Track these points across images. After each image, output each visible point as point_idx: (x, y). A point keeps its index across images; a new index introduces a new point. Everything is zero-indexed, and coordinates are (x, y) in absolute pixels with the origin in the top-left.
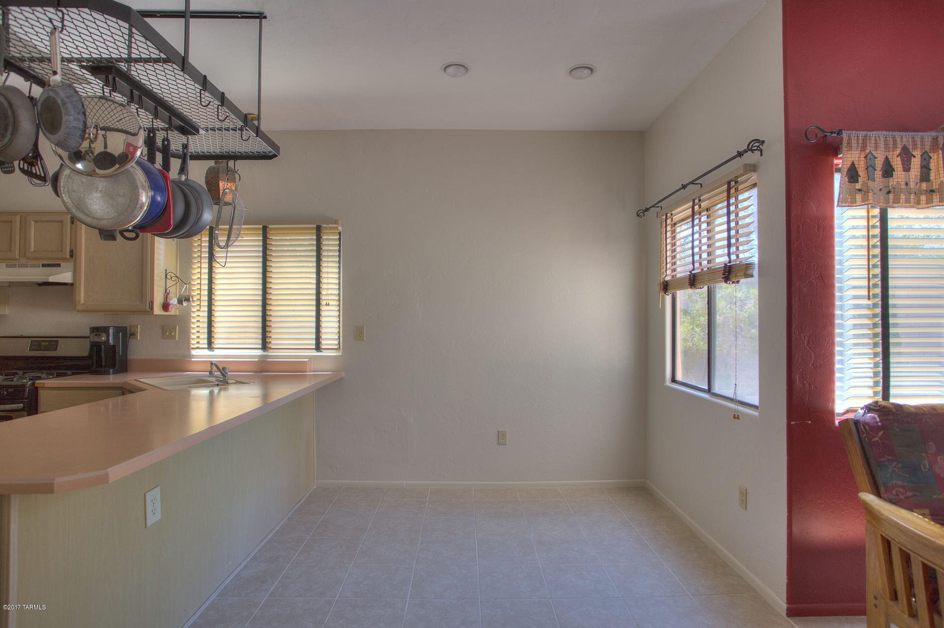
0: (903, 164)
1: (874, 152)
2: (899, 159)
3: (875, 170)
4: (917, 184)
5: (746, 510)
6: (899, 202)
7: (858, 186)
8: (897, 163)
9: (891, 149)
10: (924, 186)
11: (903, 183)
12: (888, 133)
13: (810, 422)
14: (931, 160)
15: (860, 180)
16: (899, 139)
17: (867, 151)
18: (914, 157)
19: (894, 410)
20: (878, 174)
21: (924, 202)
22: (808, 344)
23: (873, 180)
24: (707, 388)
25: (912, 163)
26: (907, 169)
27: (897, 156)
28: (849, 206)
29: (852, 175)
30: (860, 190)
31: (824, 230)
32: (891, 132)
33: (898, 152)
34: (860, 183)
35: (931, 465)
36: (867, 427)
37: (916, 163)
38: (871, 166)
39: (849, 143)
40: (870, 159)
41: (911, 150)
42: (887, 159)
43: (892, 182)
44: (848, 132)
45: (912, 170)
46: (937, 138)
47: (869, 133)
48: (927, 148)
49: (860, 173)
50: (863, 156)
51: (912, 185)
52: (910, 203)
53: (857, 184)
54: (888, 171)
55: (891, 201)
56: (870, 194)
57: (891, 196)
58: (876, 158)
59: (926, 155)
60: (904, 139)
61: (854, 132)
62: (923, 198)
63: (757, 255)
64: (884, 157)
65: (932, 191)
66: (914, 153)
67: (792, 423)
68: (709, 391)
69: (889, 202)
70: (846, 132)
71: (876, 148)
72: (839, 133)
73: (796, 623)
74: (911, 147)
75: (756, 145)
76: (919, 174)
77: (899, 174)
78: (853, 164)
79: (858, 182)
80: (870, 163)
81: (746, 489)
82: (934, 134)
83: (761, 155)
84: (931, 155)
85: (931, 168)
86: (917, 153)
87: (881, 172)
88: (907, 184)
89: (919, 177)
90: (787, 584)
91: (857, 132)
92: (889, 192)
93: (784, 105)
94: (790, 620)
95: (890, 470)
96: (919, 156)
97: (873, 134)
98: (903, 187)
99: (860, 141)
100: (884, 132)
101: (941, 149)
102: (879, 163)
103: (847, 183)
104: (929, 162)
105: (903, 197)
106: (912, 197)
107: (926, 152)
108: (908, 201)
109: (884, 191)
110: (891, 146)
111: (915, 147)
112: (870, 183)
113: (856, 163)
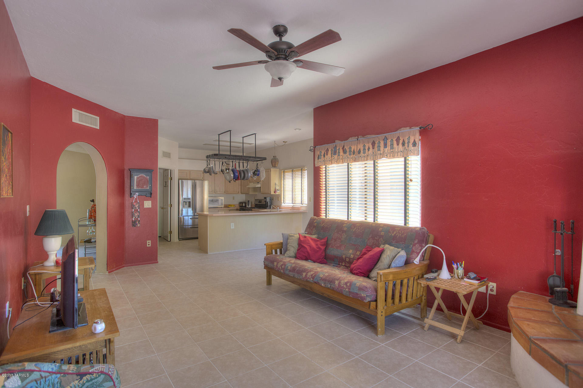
1: (322, 151)
2: (326, 152)
16: (326, 147)
25: (329, 153)
33: (326, 150)
38: (320, 155)
39: (317, 149)
51: (328, 159)
58: (322, 153)
62: (330, 162)
65: (332, 160)
66: (329, 150)
74: (329, 148)
77: (326, 156)
89: (330, 156)
97: (322, 146)
98: (326, 159)
101: (334, 148)
105: (326, 163)
109: (324, 161)
112: (320, 160)
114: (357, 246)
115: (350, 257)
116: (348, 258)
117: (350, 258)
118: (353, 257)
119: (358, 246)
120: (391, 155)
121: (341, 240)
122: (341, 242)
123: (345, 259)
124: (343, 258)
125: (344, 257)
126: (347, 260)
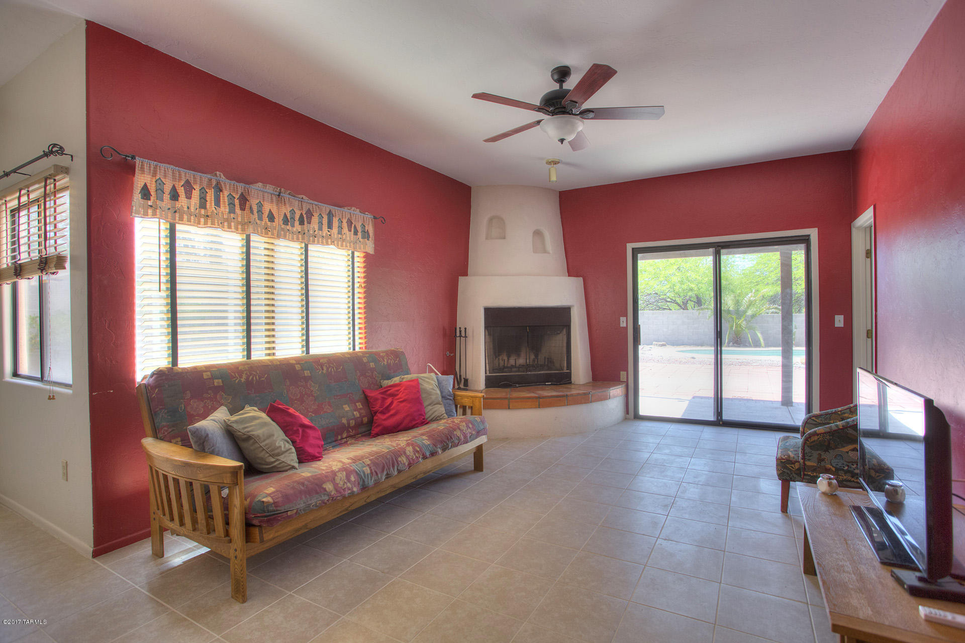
0: (186, 193)
1: (163, 180)
2: (183, 188)
3: (164, 193)
4: (197, 209)
5: (67, 480)
6: (182, 221)
7: (150, 203)
8: (181, 191)
9: (177, 180)
10: (203, 211)
11: (186, 207)
12: (175, 167)
13: (112, 391)
14: (207, 194)
15: (152, 198)
16: (183, 175)
17: (157, 178)
18: (195, 190)
19: (167, 372)
20: (167, 197)
21: (203, 223)
22: (109, 327)
23: (162, 200)
24: (40, 376)
25: (193, 194)
26: (189, 197)
27: (182, 186)
28: (142, 217)
29: (146, 193)
30: (151, 206)
31: (124, 234)
32: (177, 168)
33: (182, 184)
34: (152, 201)
35: (185, 407)
36: (149, 388)
37: (196, 194)
38: (160, 189)
39: (142, 168)
40: (160, 184)
41: (192, 184)
42: (174, 186)
43: (178, 205)
44: (141, 159)
45: (193, 199)
46: (211, 180)
47: (160, 164)
48: (205, 185)
49: (152, 193)
50: (154, 180)
51: (192, 209)
52: (191, 222)
53: (149, 201)
54: (175, 196)
55: (177, 218)
56: (158, 211)
57: (177, 215)
58: (165, 184)
59: (203, 190)
60: (187, 175)
61: (147, 160)
62: (202, 220)
63: (69, 249)
64: (172, 185)
65: (207, 216)
66: (195, 187)
67: (94, 394)
68: (42, 379)
69: (175, 220)
70: (139, 158)
71: (165, 176)
72: (133, 158)
73: (99, 561)
74: (192, 182)
75: (55, 150)
76: (198, 202)
77: (183, 200)
78: (145, 185)
79: (150, 200)
80: (159, 187)
81: (67, 462)
82: (209, 176)
83: (72, 160)
84: (207, 190)
85: (207, 200)
86: (197, 187)
87: (169, 196)
88: (188, 208)
89: (198, 205)
90: (94, 531)
91: (149, 161)
92: (175, 212)
93: (87, 121)
94: (95, 560)
95: (161, 416)
96: (198, 190)
97: (163, 166)
98: (186, 209)
99: (152, 169)
100: (172, 166)
101: (213, 188)
102: (168, 188)
103: (140, 199)
104: (206, 196)
105: (185, 217)
106: (192, 218)
107: (203, 188)
108: (189, 220)
109: (172, 210)
110: (177, 178)
111: (195, 183)
112: (159, 202)
113: (148, 185)
114: (348, 396)
115: (356, 417)
116: (352, 419)
117: (355, 419)
118: (360, 415)
119: (351, 395)
120: (340, 243)
121: (312, 396)
122: (315, 400)
123: (349, 424)
124: (343, 423)
125: (344, 421)
126: (352, 423)
